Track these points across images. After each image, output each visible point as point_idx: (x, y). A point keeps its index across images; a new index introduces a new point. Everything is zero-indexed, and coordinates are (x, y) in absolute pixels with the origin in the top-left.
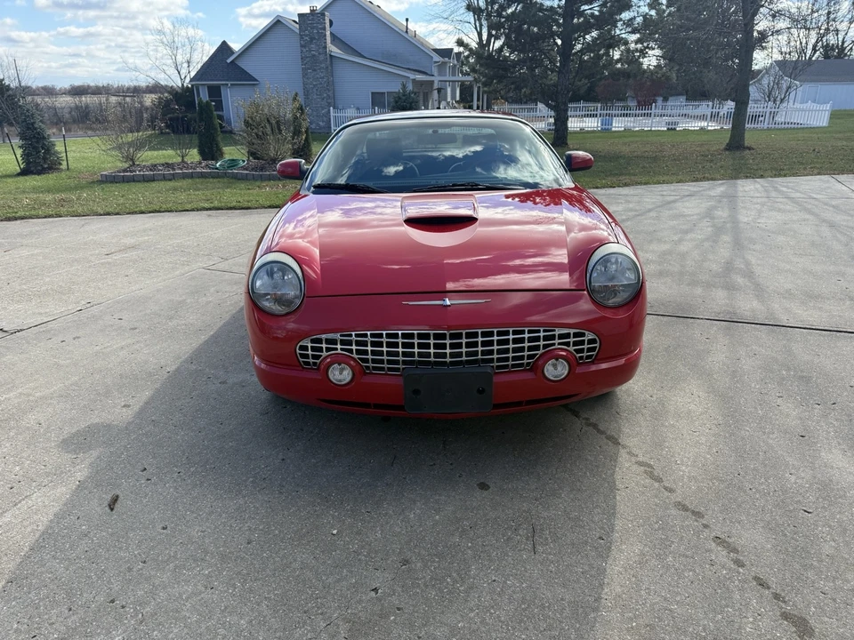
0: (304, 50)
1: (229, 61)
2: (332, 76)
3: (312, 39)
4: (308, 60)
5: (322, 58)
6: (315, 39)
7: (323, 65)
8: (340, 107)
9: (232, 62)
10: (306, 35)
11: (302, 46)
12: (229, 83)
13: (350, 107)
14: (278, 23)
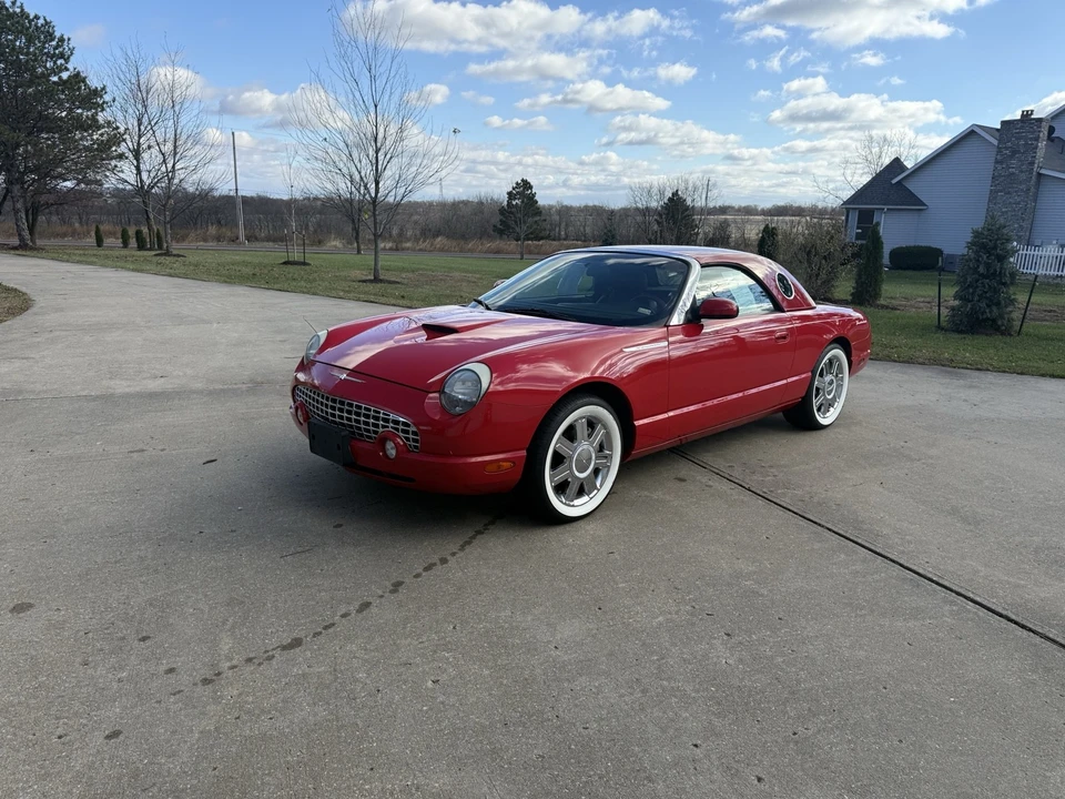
0: (999, 167)
1: (894, 181)
2: (1035, 201)
3: (1014, 152)
4: (1001, 179)
5: (1023, 176)
6: (1019, 152)
7: (1023, 187)
8: (1038, 242)
9: (899, 182)
10: (1006, 148)
11: (997, 162)
12: (886, 208)
13: (1051, 244)
14: (971, 134)
